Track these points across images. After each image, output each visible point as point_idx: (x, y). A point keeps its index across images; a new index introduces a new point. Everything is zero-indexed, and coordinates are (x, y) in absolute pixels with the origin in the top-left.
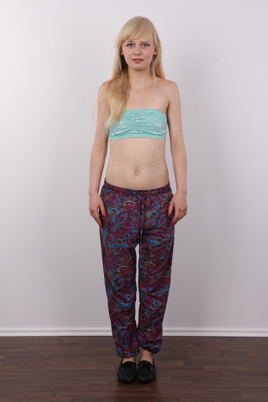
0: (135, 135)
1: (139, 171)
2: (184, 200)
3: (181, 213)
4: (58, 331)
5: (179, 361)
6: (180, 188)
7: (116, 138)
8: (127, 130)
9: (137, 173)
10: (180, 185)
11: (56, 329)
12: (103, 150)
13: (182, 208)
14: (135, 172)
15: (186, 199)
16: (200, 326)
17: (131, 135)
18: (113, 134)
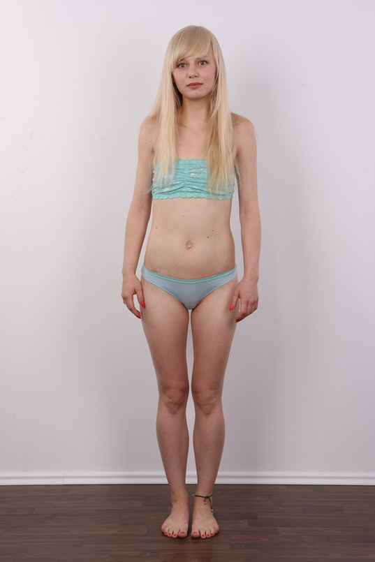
0: (189, 195)
1: (192, 244)
2: (254, 288)
3: (249, 307)
4: (63, 477)
5: (241, 521)
6: (249, 271)
7: (161, 197)
8: (178, 187)
9: (189, 246)
10: (250, 267)
11: (61, 474)
12: (144, 213)
13: (251, 300)
14: (187, 244)
15: (256, 288)
16: (272, 469)
17: (183, 195)
18: (158, 192)
